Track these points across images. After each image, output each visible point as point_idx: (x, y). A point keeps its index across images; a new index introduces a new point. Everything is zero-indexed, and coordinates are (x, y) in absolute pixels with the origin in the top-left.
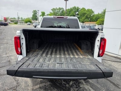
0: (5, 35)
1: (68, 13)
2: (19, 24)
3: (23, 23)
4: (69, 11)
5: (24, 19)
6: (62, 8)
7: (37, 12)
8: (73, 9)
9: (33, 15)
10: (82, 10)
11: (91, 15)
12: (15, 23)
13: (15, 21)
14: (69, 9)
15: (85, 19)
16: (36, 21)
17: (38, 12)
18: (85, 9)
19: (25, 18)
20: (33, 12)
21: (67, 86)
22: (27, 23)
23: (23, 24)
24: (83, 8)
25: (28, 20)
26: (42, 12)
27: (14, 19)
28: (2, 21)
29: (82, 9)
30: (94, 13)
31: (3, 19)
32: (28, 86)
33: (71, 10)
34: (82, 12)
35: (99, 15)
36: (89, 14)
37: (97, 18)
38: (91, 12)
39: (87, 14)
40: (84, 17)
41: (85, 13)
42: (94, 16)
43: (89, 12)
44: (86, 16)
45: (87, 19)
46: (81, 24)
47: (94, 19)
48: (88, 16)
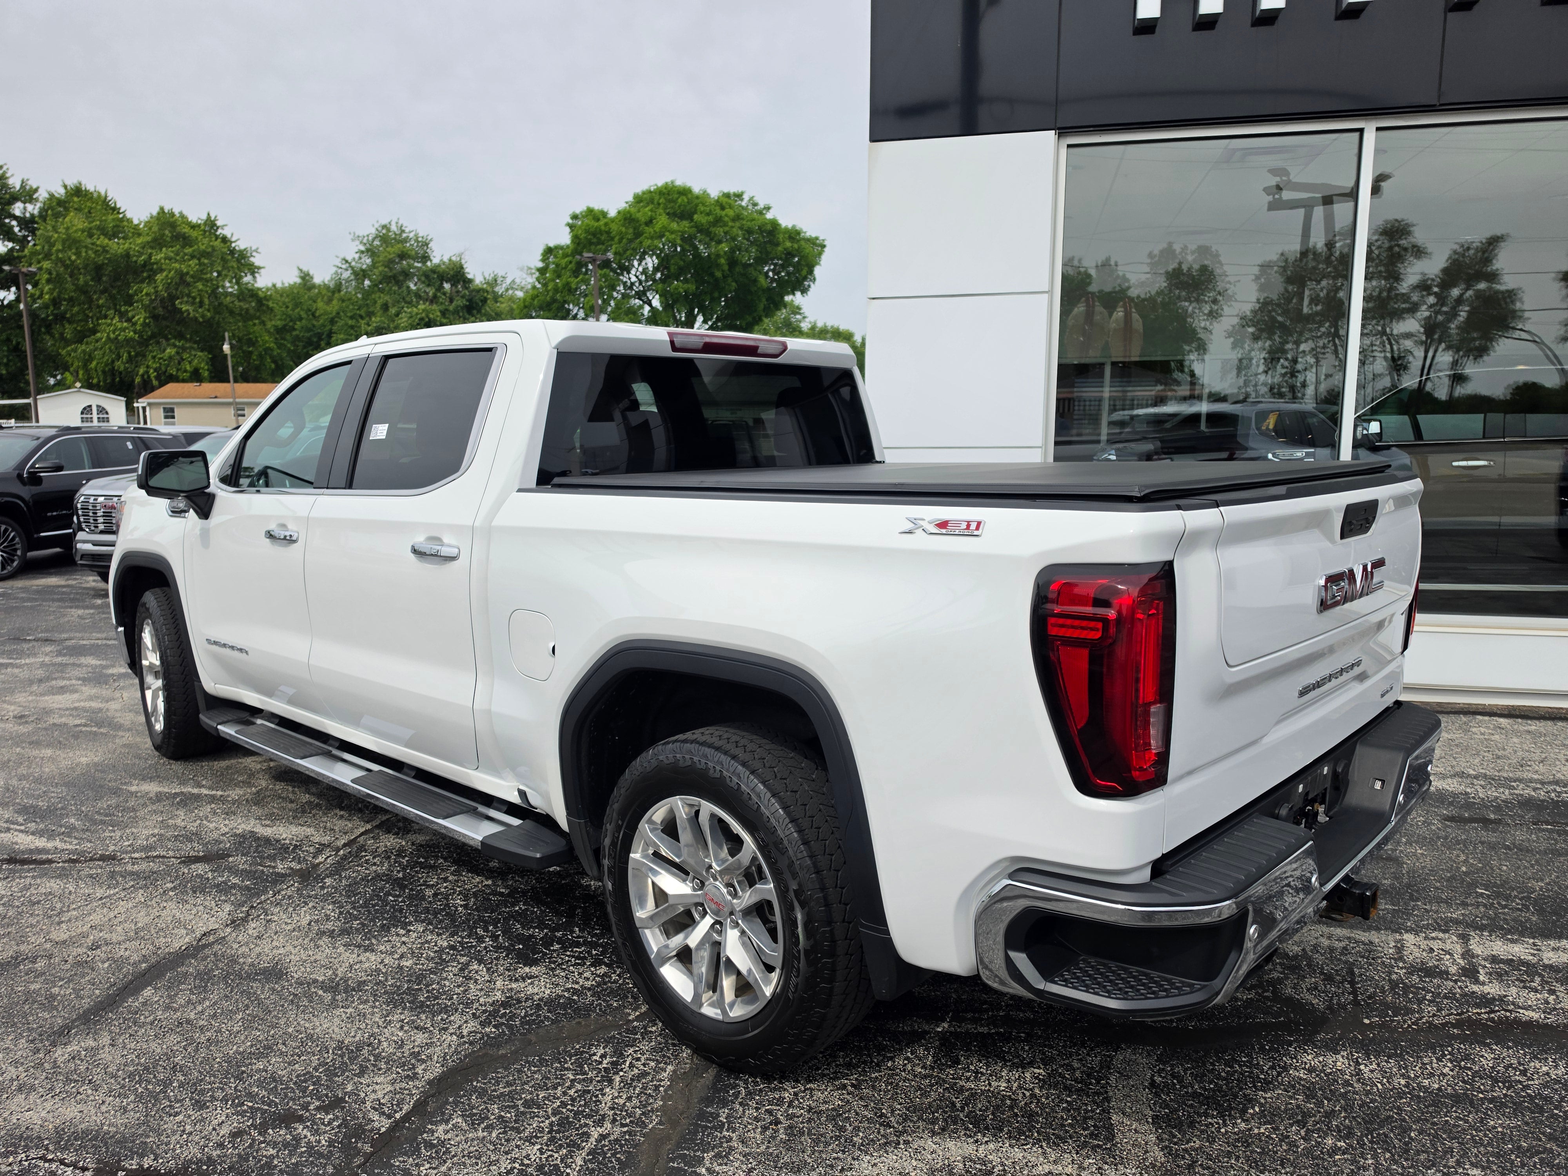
10: (75, 221)
24: (78, 192)
29: (59, 202)
30: (253, 269)
34: (79, 241)
35: (315, 302)
36: (200, 279)
37: (294, 333)
38: (223, 259)
39: (159, 277)
40: (134, 317)
41: (127, 255)
42: (268, 306)
43: (188, 250)
44: (149, 306)
45: (179, 347)
46: (101, 410)
47: (266, 342)
48: (185, 299)
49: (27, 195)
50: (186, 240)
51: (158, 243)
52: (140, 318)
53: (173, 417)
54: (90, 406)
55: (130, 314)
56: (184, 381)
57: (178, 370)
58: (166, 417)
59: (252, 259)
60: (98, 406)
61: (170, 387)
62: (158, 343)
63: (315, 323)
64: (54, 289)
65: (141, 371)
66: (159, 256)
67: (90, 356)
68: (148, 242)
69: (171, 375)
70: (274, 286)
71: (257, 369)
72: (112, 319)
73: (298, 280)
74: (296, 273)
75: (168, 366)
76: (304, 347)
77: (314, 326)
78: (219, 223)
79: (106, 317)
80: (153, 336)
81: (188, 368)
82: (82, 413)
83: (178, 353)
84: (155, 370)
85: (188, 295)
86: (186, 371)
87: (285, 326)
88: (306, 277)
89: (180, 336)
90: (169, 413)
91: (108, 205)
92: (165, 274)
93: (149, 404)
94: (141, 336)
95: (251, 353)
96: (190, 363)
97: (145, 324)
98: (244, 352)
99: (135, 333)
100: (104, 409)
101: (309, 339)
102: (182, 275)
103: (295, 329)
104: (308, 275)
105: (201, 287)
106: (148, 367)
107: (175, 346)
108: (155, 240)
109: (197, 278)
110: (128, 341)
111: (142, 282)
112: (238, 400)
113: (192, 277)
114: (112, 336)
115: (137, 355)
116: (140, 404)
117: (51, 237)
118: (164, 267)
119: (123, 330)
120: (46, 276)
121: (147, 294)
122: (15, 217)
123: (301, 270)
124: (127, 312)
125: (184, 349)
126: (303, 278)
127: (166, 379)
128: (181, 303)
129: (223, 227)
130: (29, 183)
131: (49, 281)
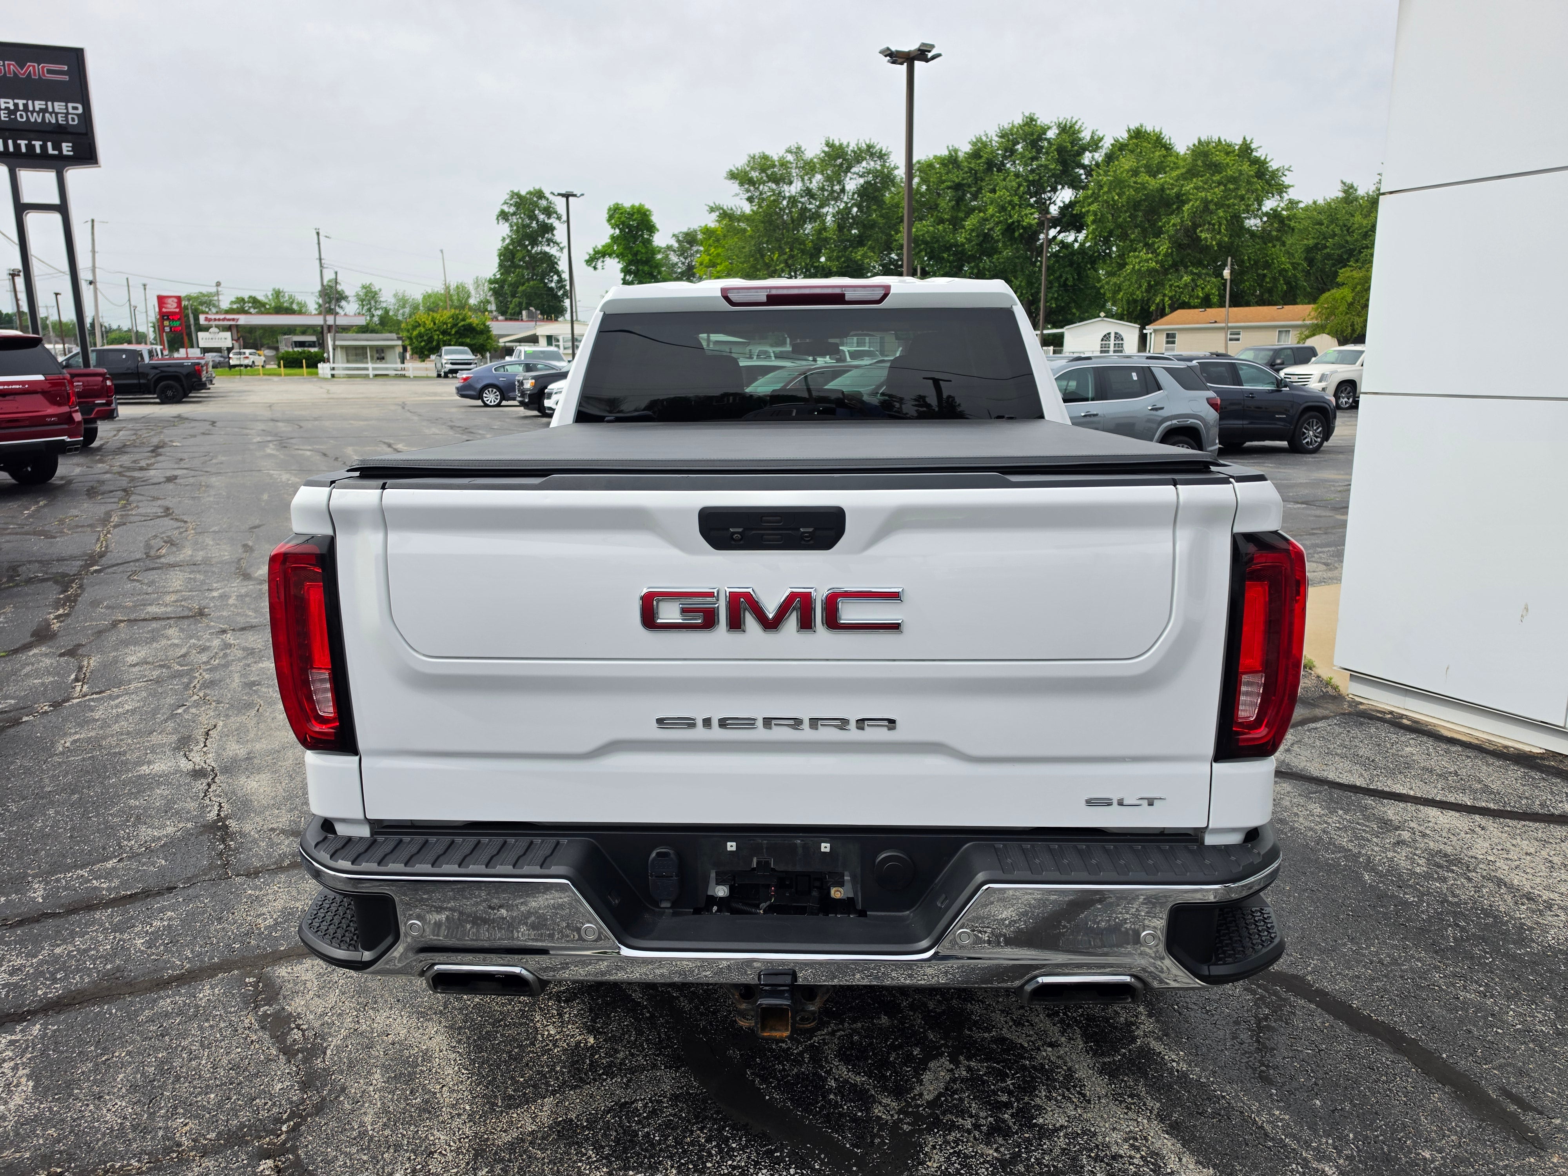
0: (167, 512)
1: (946, 202)
2: (341, 365)
3: (380, 354)
4: (956, 177)
5: (403, 302)
6: (870, 152)
7: (549, 211)
8: (1010, 151)
9: (508, 258)
10: (1126, 163)
11: (1253, 223)
12: (292, 362)
13: (290, 330)
14: (951, 161)
15: (1174, 266)
16: (544, 329)
17: (561, 209)
18: (1159, 142)
19: (416, 294)
20: (504, 216)
21: (878, 1111)
22: (435, 349)
23: (392, 365)
24: (1138, 134)
25: (445, 315)
26: (617, 215)
27: (279, 310)
28: (141, 338)
29: (1120, 148)
30: (1281, 189)
31: (146, 322)
32: (429, 1108)
33: (979, 165)
34: (1123, 182)
35: (1353, 216)
36: (1222, 206)
37: (1325, 251)
38: (1249, 182)
39: (1186, 207)
40: (1159, 248)
41: (1162, 189)
42: (1289, 227)
43: (1217, 178)
44: (1173, 236)
45: (1196, 274)
46: (1118, 337)
47: (1282, 263)
48: (1207, 226)
49: (1095, 144)
50: (1216, 168)
51: (1191, 173)
52: (1164, 247)
53: (1174, 342)
54: (1109, 334)
55: (1156, 246)
56: (1195, 307)
57: (1191, 296)
58: (1168, 343)
59: (1283, 178)
60: (1116, 333)
61: (1179, 312)
62: (1177, 270)
63: (1348, 238)
64: (1096, 229)
65: (1158, 300)
66: (1189, 187)
67: (1119, 287)
68: (1182, 174)
69: (1184, 302)
70: (1315, 203)
71: (1270, 291)
72: (1139, 252)
73: (1341, 195)
74: (1340, 186)
75: (1182, 293)
76: (1334, 265)
77: (1347, 242)
78: (1253, 146)
79: (1135, 251)
80: (1171, 266)
81: (1201, 295)
82: (1102, 340)
83: (1193, 280)
84: (1171, 298)
85: (1209, 223)
86: (1198, 297)
87: (1317, 244)
88: (1349, 190)
89: (1199, 263)
90: (1171, 338)
91: (1160, 143)
92: (1191, 204)
93: (1155, 331)
94: (1162, 266)
95: (1265, 276)
96: (1203, 289)
97: (1166, 255)
98: (1258, 275)
99: (1157, 262)
100: (1120, 336)
101: (1340, 256)
102: (1206, 203)
103: (1326, 247)
104: (1352, 187)
105: (1222, 214)
106: (1164, 295)
107: (1192, 273)
108: (1189, 171)
109: (1219, 205)
110: (1151, 271)
111: (1172, 214)
112: (1230, 325)
113: (1216, 205)
114: (1137, 267)
115: (1157, 284)
116: (1148, 330)
117: (1101, 181)
118: (1191, 197)
119: (1147, 261)
120: (1092, 218)
121: (1174, 225)
122: (1084, 167)
123: (1344, 183)
124: (1154, 243)
125: (1199, 275)
126: (1345, 192)
127: (1179, 305)
128: (1201, 231)
129: (1256, 150)
130: (1097, 133)
131: (1094, 222)
